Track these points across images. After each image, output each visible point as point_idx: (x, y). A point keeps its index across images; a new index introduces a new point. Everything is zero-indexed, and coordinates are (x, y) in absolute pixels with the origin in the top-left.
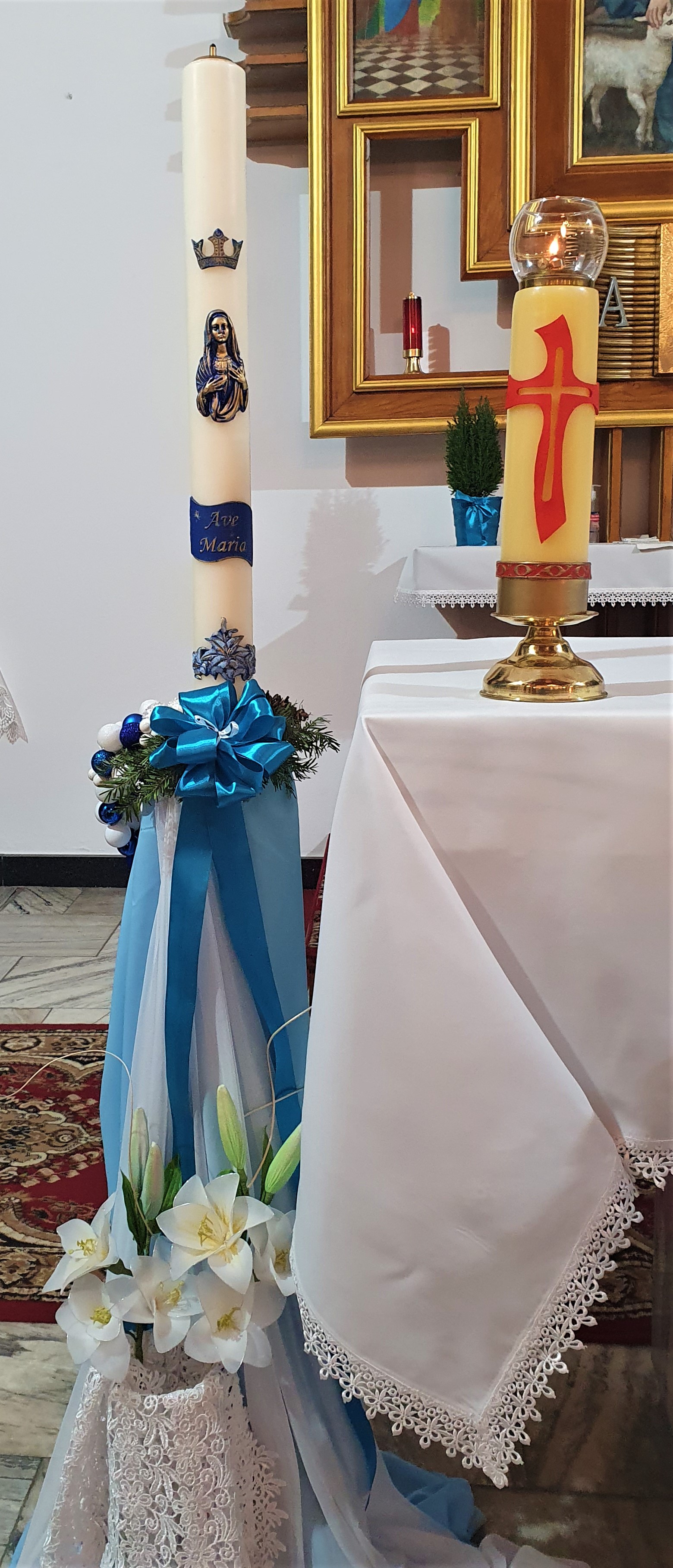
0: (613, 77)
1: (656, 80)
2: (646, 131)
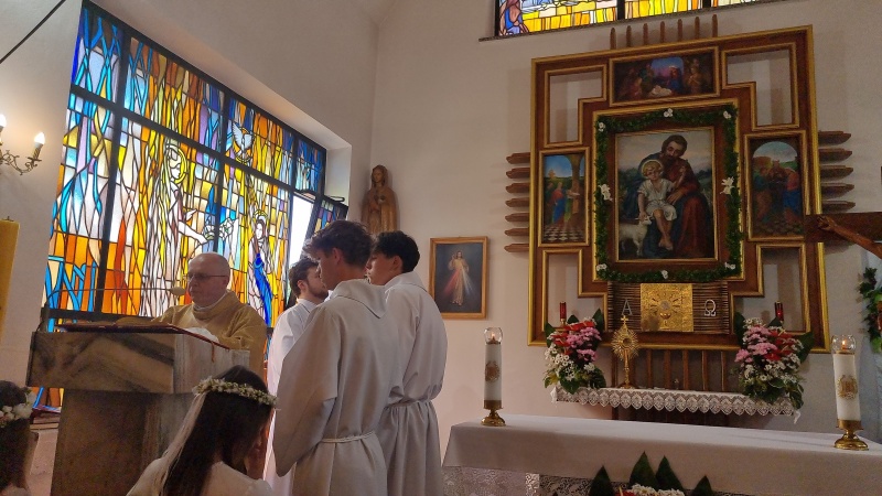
0: (628, 236)
1: (643, 237)
2: (640, 252)
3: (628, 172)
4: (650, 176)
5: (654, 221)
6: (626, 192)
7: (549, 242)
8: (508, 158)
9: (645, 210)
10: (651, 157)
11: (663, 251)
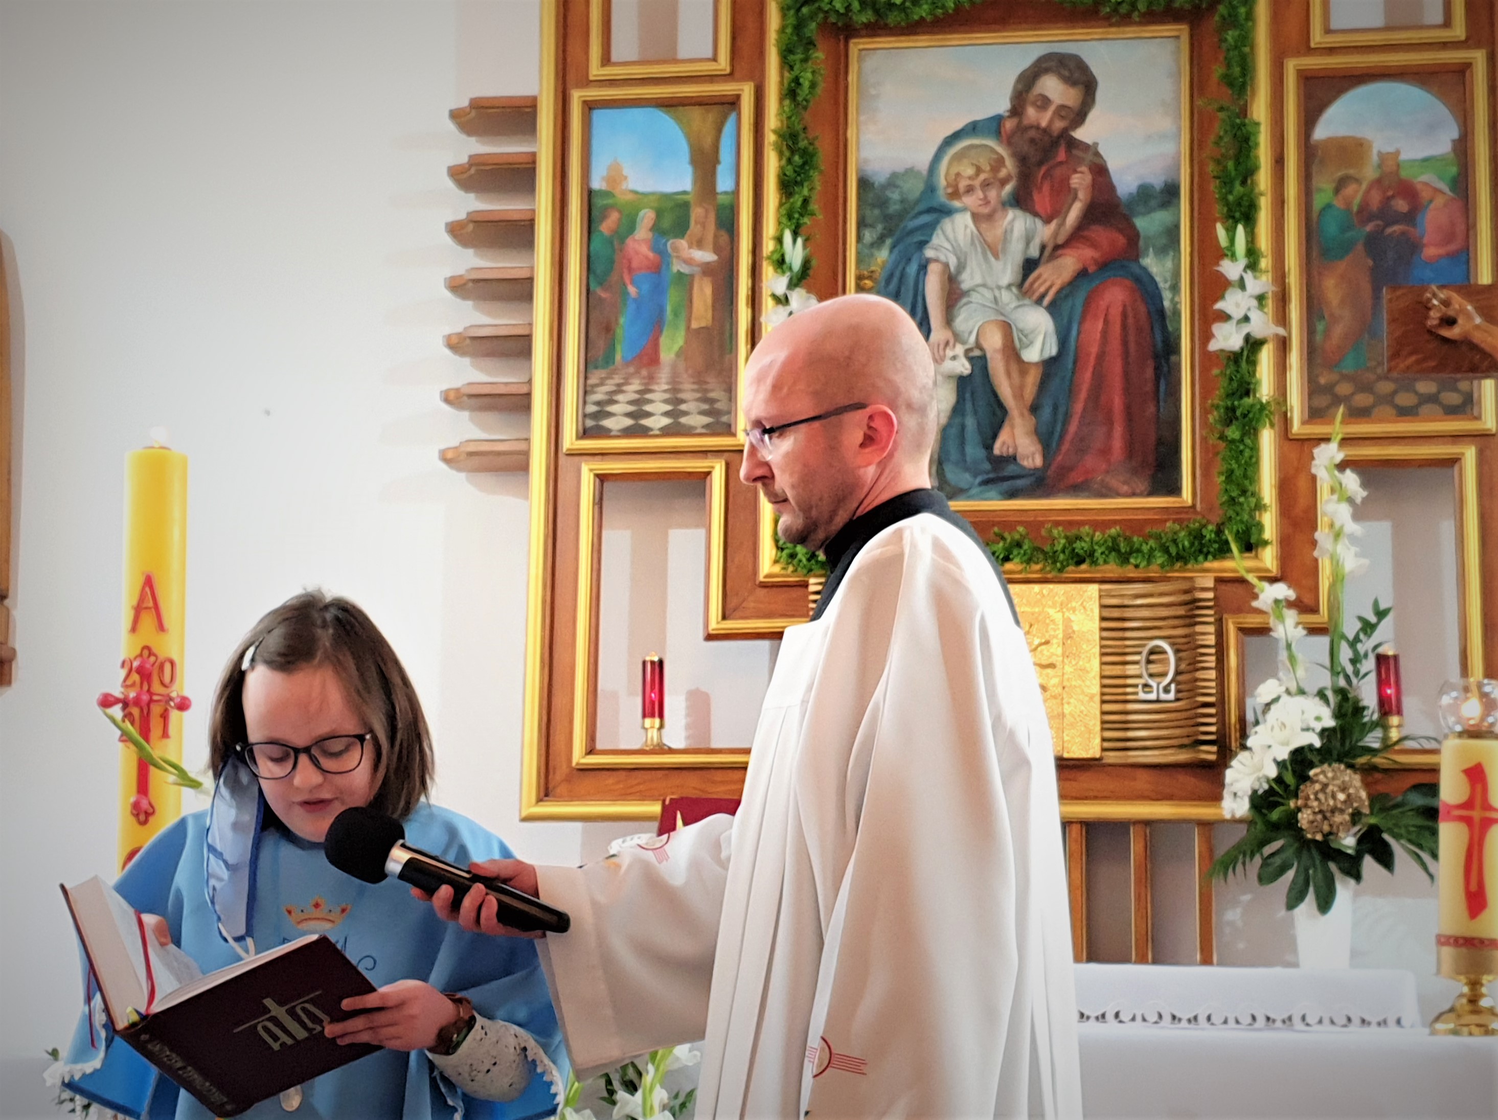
1: (940, 419)
3: (893, 181)
4: (970, 201)
5: (980, 362)
6: (883, 255)
7: (603, 433)
8: (455, 115)
9: (949, 321)
10: (973, 129)
11: (1010, 469)
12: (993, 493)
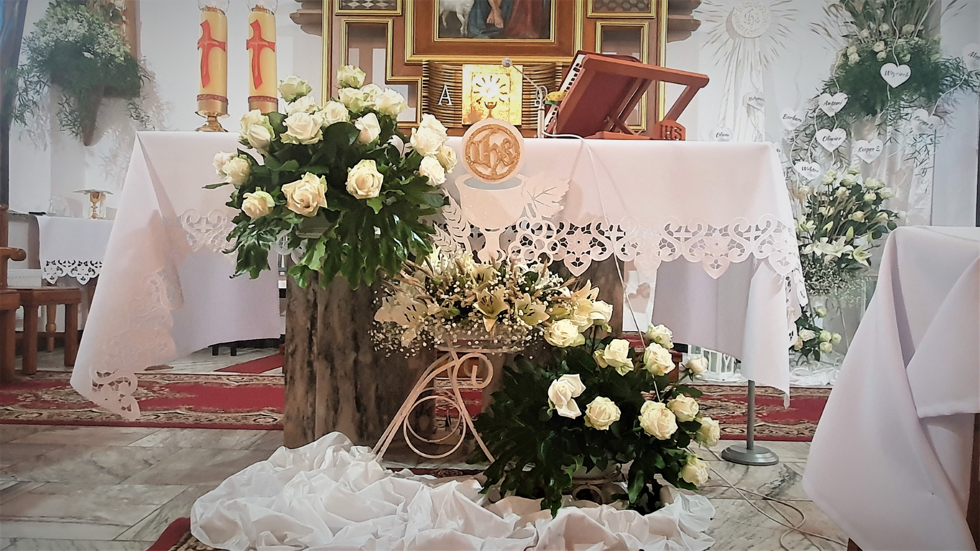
0: (451, 7)
1: (468, 9)
2: (464, 29)
11: (492, 29)
12: (487, 37)
